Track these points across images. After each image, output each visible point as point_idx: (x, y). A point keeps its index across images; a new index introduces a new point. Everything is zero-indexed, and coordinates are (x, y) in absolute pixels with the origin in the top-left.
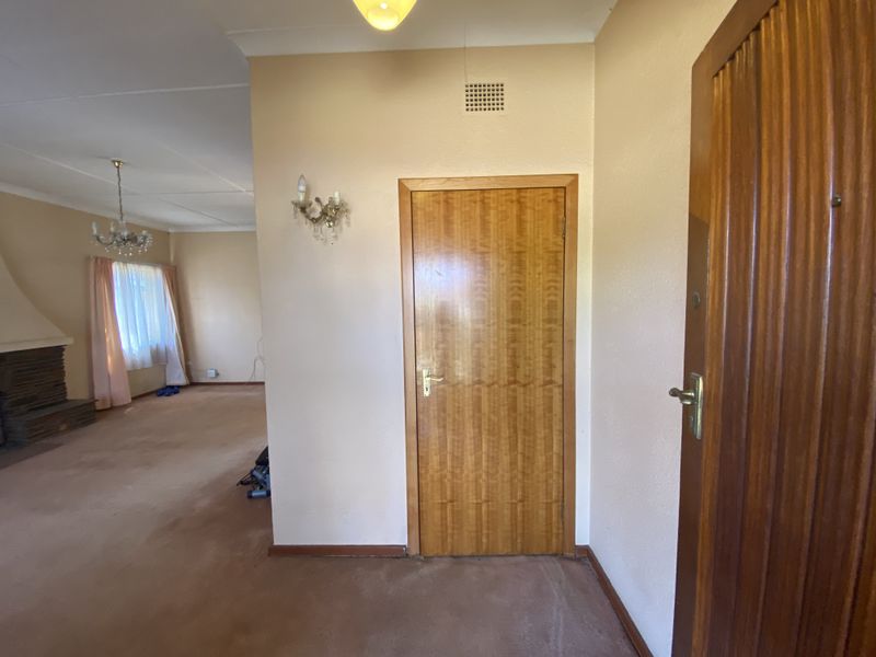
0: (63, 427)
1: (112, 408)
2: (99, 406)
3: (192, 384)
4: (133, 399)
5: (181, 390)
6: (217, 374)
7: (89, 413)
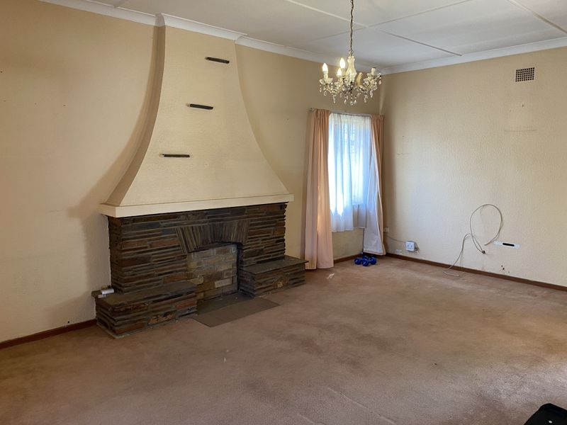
0: (280, 284)
1: (317, 269)
2: (308, 266)
3: (390, 256)
4: (335, 262)
5: (378, 261)
6: (416, 249)
7: (300, 273)
